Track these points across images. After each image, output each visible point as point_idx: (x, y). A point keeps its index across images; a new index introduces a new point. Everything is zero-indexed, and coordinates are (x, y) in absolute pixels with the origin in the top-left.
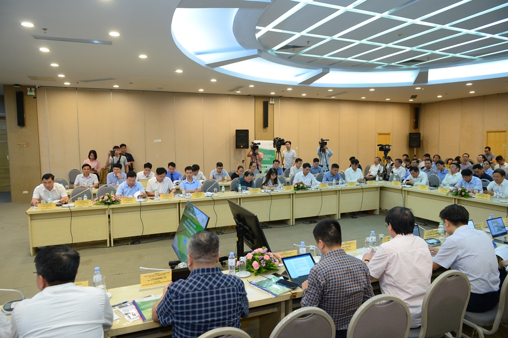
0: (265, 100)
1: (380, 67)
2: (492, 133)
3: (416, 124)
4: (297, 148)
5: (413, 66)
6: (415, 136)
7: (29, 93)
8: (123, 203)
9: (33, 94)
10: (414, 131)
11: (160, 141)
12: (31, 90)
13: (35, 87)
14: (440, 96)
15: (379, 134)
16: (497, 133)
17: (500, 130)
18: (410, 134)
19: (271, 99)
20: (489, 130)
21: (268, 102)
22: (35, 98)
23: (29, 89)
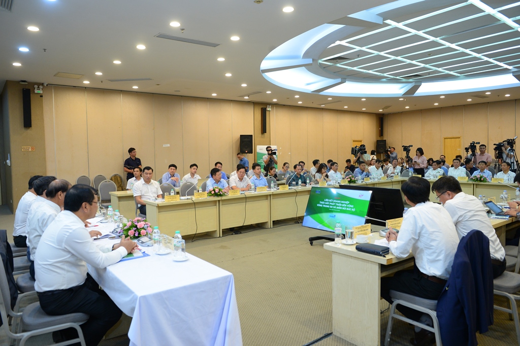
0: (264, 107)
1: (384, 80)
2: (448, 139)
3: (381, 133)
4: (290, 153)
5: (411, 80)
6: (382, 143)
7: (36, 91)
8: (231, 195)
9: (40, 92)
10: (379, 139)
11: (169, 145)
12: (38, 87)
13: (42, 84)
14: (407, 107)
15: (354, 141)
16: (453, 139)
17: (455, 137)
18: (377, 141)
19: (268, 106)
20: (445, 137)
21: (266, 109)
22: (41, 96)
23: (36, 86)
